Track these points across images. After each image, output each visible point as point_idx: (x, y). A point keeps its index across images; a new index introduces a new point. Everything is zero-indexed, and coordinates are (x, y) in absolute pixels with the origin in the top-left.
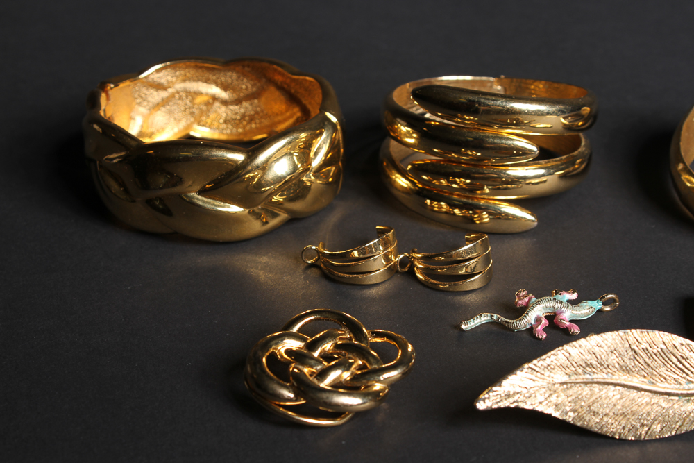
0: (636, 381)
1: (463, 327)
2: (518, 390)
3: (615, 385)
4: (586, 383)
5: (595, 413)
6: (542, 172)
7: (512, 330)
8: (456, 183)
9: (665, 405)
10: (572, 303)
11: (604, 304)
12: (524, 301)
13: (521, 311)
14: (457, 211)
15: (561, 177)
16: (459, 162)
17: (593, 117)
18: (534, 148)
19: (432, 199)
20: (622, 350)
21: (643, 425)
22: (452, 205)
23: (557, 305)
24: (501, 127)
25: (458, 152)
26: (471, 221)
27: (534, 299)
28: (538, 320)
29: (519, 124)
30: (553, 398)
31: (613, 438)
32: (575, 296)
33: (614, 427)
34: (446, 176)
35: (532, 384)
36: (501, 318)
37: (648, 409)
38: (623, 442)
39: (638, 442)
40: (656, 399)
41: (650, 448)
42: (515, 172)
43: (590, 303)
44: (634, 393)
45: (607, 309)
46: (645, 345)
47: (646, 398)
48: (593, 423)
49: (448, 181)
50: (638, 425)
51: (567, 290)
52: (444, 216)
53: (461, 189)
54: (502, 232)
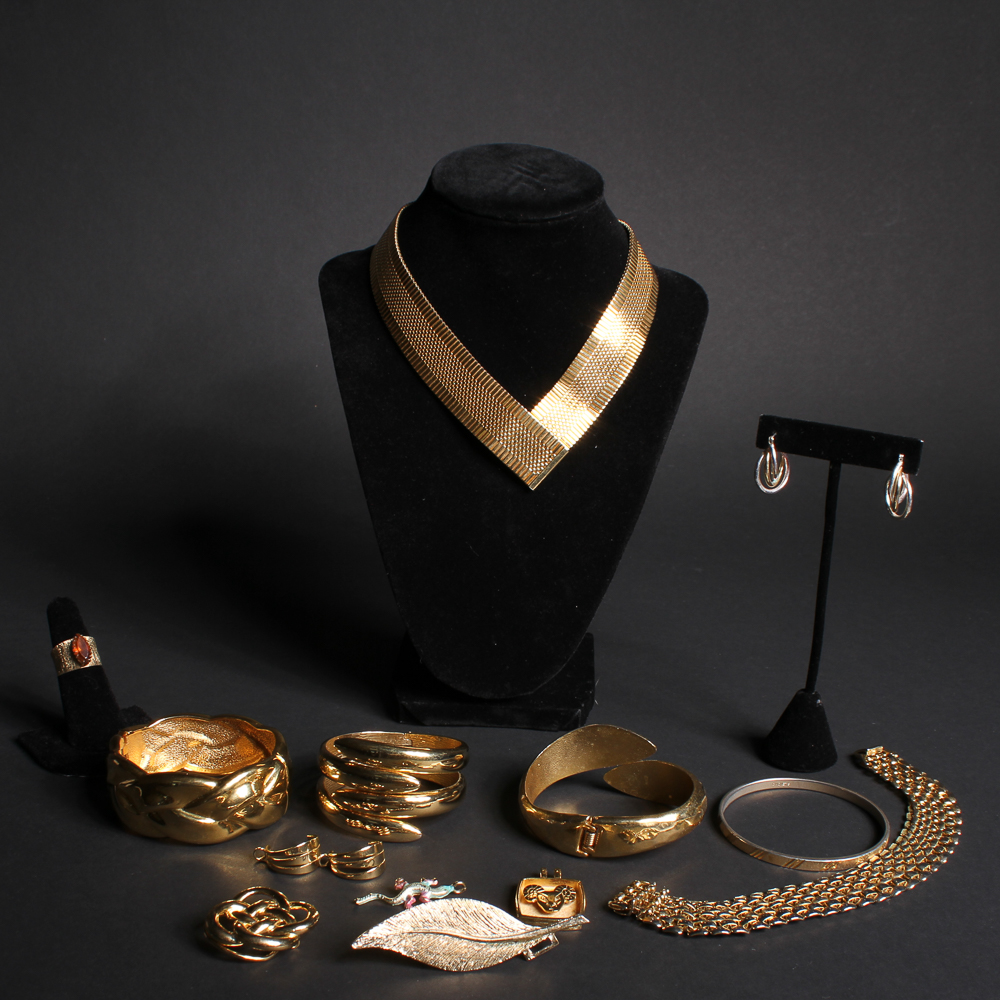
0: (458, 933)
1: (358, 902)
2: (380, 936)
3: (445, 934)
4: (425, 933)
5: (431, 953)
6: (429, 799)
7: (391, 905)
8: (367, 807)
9: (476, 948)
10: (433, 887)
11: (456, 888)
12: (400, 886)
13: (396, 892)
14: (367, 827)
15: (441, 802)
16: (368, 791)
17: (464, 761)
18: (417, 782)
19: (351, 819)
20: (448, 912)
21: (462, 961)
22: (365, 822)
23: (422, 888)
24: (398, 768)
25: (369, 785)
26: (377, 833)
27: (407, 884)
28: (409, 898)
29: (410, 766)
30: (403, 942)
31: (442, 970)
32: (436, 882)
33: (444, 962)
34: (360, 802)
35: (389, 933)
36: (384, 897)
37: (466, 950)
38: (449, 972)
39: (459, 972)
40: (471, 944)
41: (466, 976)
42: (409, 799)
43: (445, 887)
44: (456, 940)
45: (458, 892)
46: (463, 909)
47: (465, 943)
48: (429, 959)
49: (361, 805)
50: (459, 961)
51: (430, 879)
52: (359, 830)
53: (371, 811)
54: (399, 841)
